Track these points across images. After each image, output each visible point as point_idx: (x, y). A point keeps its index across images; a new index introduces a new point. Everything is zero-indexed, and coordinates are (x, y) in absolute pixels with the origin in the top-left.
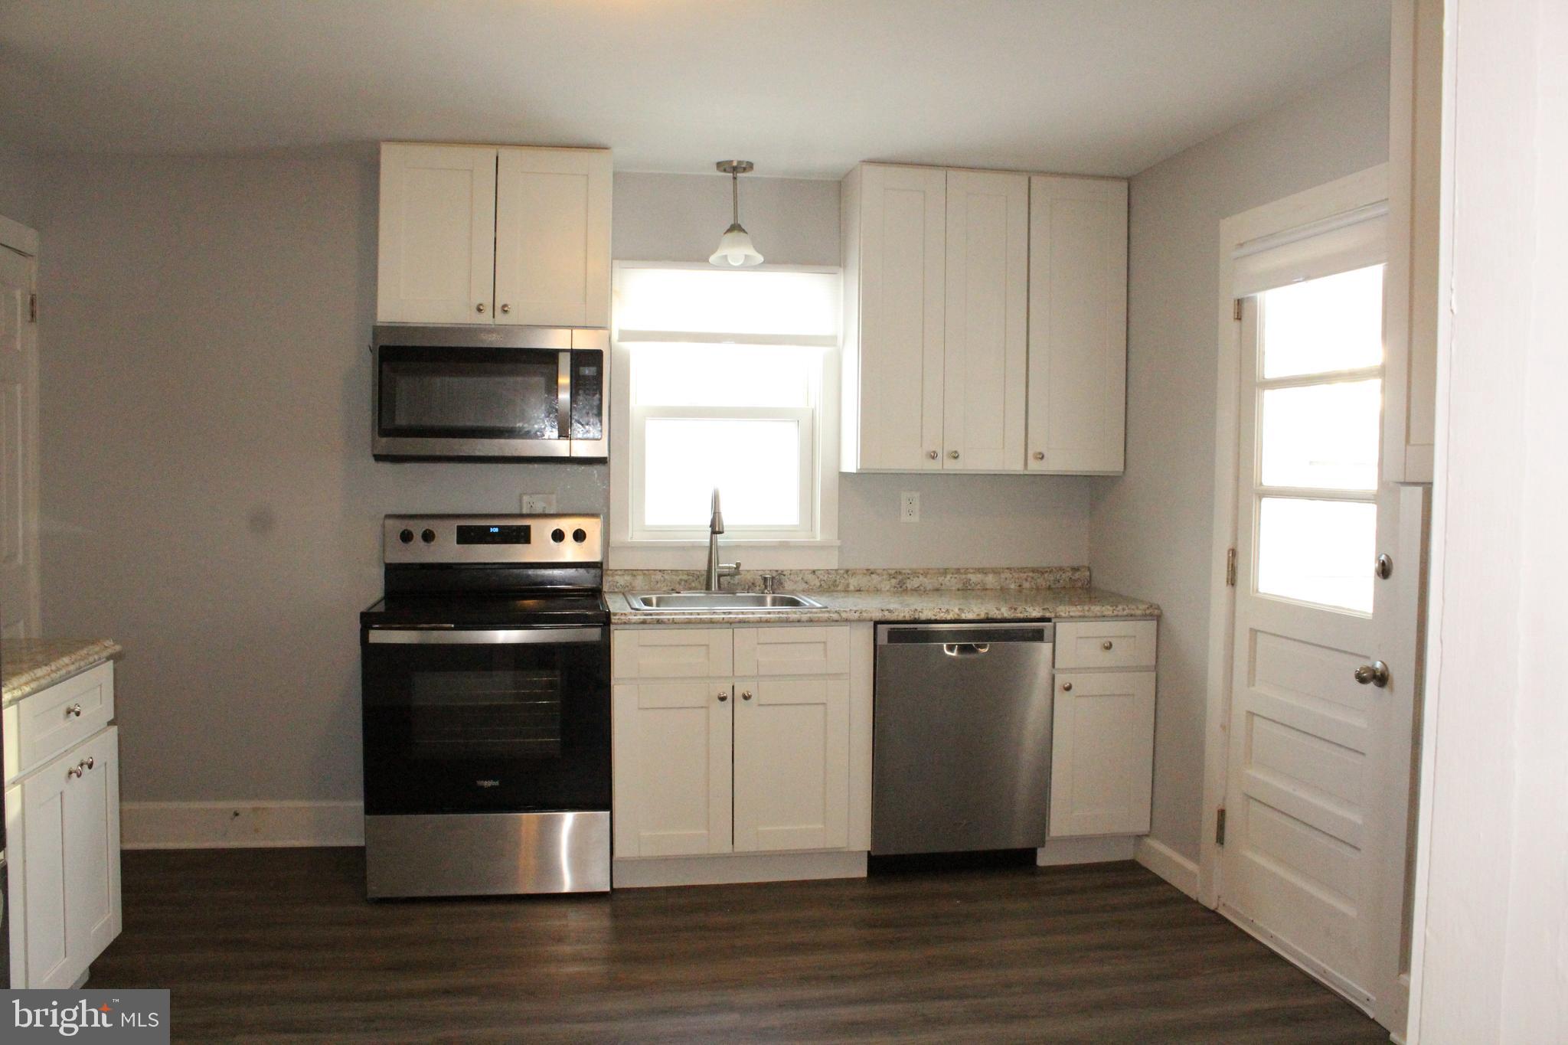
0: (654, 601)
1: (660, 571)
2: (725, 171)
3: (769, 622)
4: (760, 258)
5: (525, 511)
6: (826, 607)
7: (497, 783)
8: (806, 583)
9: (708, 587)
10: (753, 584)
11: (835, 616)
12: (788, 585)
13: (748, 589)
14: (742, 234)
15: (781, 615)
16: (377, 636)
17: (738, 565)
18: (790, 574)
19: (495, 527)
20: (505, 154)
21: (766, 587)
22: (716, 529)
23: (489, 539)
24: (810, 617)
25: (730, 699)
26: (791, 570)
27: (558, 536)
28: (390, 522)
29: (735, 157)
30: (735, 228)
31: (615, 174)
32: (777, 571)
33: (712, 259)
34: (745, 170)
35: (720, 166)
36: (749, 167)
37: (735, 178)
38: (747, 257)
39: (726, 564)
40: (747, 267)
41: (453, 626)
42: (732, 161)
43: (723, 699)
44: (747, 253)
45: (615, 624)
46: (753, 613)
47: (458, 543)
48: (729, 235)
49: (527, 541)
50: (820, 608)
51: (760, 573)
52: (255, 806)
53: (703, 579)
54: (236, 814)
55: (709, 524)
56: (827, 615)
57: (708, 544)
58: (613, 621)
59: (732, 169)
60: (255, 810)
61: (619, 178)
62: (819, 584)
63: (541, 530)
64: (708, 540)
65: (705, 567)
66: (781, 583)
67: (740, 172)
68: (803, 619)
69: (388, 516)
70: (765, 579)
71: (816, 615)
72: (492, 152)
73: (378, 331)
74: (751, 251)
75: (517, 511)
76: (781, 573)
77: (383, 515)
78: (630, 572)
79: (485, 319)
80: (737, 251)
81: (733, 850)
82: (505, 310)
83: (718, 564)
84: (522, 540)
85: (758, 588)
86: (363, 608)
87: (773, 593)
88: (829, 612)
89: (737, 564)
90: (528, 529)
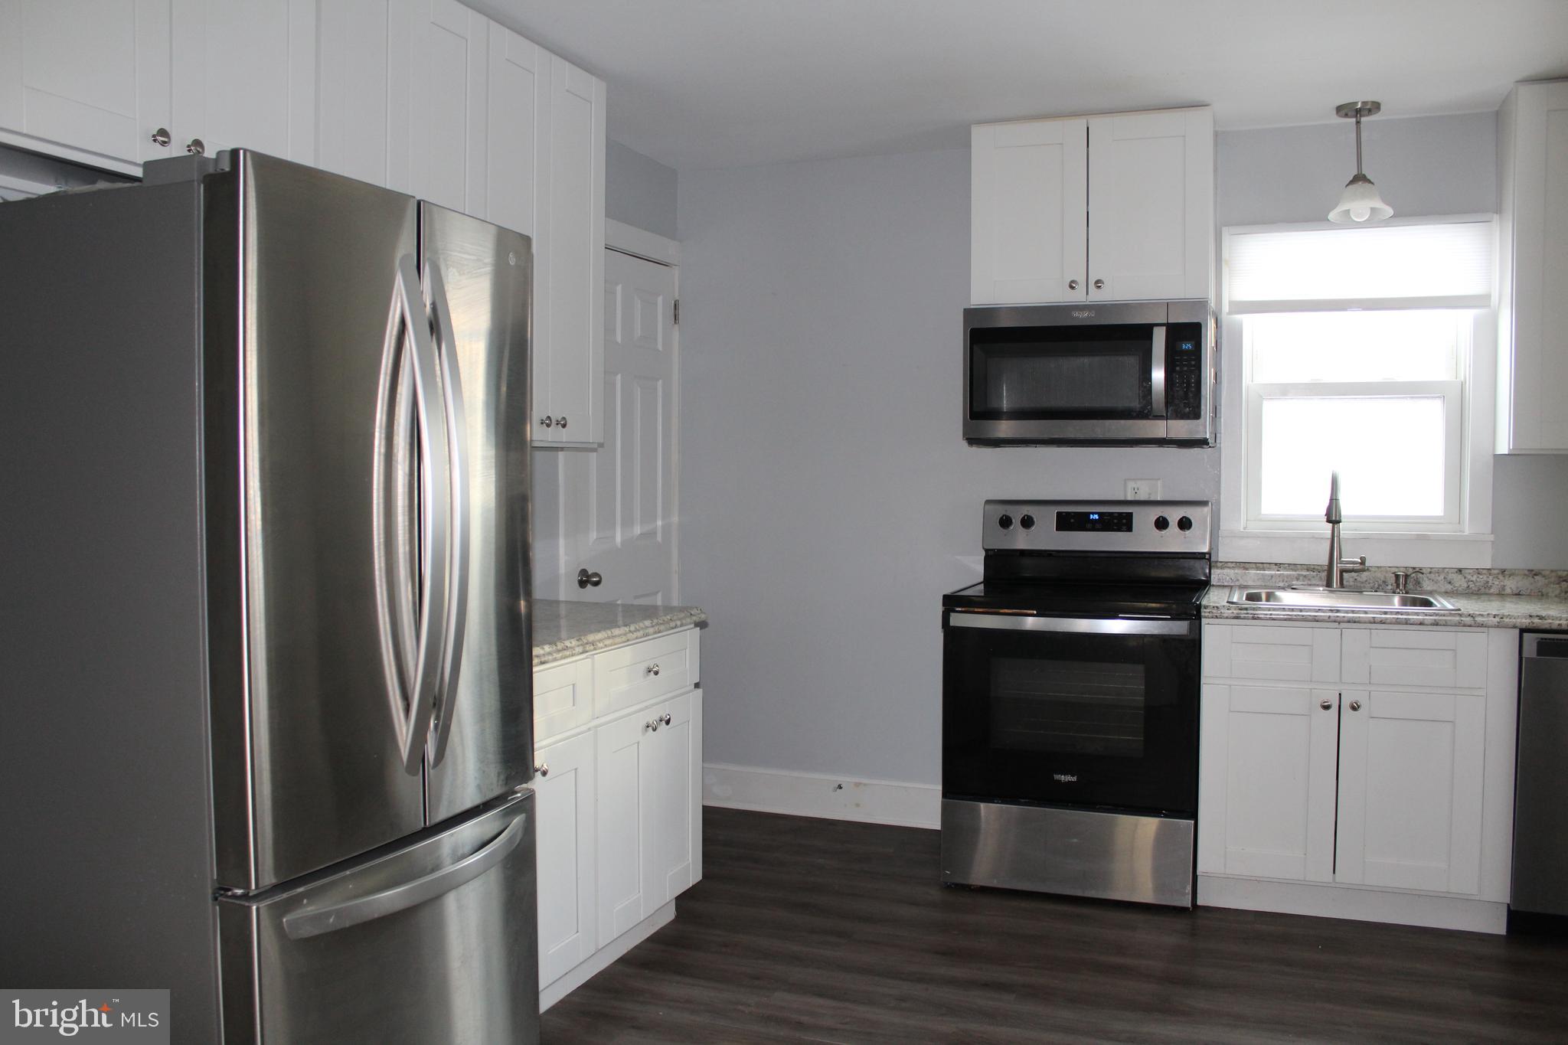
0: (1264, 597)
1: (1276, 564)
2: (1346, 115)
3: (1384, 623)
4: (1390, 211)
5: (1130, 498)
6: (1459, 610)
7: (1074, 779)
8: (1450, 583)
9: (1329, 584)
10: (1384, 582)
11: (1468, 620)
12: (1427, 585)
13: (1378, 588)
14: (1367, 185)
15: (1400, 616)
16: (959, 620)
17: (1363, 561)
18: (1430, 573)
19: (1096, 513)
20: (1096, 123)
21: (1398, 586)
22: (1333, 517)
23: (1089, 526)
24: (1435, 620)
25: (1335, 709)
26: (1431, 568)
27: (1162, 524)
28: (990, 507)
29: (1359, 98)
30: (1359, 178)
31: (1216, 134)
32: (1414, 568)
33: (1331, 216)
34: (1370, 112)
35: (1343, 110)
36: (1374, 107)
37: (1358, 123)
38: (1373, 209)
39: (1350, 556)
40: (1374, 221)
41: (1035, 612)
42: (1356, 103)
43: (1327, 707)
44: (1373, 206)
45: (1205, 617)
46: (1366, 613)
47: (1057, 530)
48: (1350, 186)
49: (1129, 529)
50: (1453, 610)
51: (1394, 570)
52: (857, 781)
53: (1324, 574)
54: (840, 787)
55: (1324, 512)
56: (1457, 618)
57: (1330, 536)
58: (1203, 614)
59: (1354, 113)
60: (857, 785)
61: (1220, 138)
62: (1466, 585)
63: (1144, 519)
64: (1330, 532)
65: (1326, 562)
66: (1418, 583)
67: (1364, 116)
68: (1426, 622)
69: (988, 502)
70: (1397, 577)
71: (1444, 618)
72: (1080, 124)
73: (970, 314)
74: (1378, 204)
75: (1122, 498)
76: (1420, 571)
77: (985, 500)
78: (1242, 565)
79: (1078, 297)
80: (1360, 206)
81: (1334, 879)
82: (1098, 284)
83: (1340, 558)
84: (1124, 528)
85: (1390, 587)
86: (948, 591)
87: (1407, 593)
88: (1460, 615)
89: (1361, 558)
90: (1130, 515)
